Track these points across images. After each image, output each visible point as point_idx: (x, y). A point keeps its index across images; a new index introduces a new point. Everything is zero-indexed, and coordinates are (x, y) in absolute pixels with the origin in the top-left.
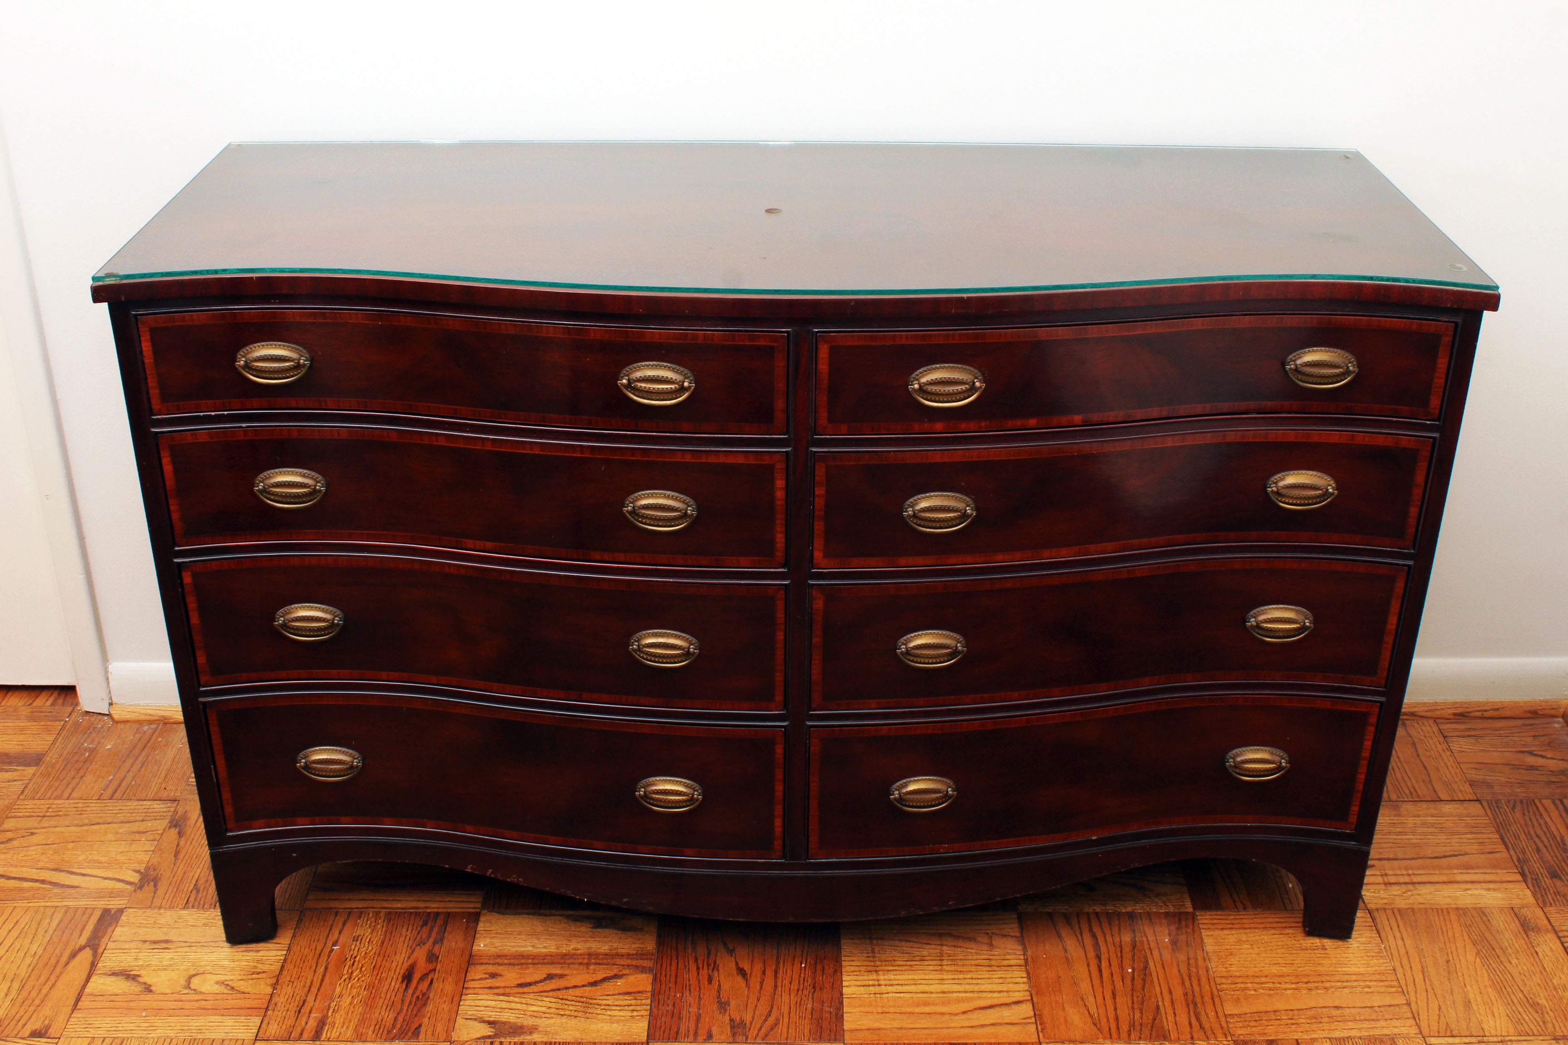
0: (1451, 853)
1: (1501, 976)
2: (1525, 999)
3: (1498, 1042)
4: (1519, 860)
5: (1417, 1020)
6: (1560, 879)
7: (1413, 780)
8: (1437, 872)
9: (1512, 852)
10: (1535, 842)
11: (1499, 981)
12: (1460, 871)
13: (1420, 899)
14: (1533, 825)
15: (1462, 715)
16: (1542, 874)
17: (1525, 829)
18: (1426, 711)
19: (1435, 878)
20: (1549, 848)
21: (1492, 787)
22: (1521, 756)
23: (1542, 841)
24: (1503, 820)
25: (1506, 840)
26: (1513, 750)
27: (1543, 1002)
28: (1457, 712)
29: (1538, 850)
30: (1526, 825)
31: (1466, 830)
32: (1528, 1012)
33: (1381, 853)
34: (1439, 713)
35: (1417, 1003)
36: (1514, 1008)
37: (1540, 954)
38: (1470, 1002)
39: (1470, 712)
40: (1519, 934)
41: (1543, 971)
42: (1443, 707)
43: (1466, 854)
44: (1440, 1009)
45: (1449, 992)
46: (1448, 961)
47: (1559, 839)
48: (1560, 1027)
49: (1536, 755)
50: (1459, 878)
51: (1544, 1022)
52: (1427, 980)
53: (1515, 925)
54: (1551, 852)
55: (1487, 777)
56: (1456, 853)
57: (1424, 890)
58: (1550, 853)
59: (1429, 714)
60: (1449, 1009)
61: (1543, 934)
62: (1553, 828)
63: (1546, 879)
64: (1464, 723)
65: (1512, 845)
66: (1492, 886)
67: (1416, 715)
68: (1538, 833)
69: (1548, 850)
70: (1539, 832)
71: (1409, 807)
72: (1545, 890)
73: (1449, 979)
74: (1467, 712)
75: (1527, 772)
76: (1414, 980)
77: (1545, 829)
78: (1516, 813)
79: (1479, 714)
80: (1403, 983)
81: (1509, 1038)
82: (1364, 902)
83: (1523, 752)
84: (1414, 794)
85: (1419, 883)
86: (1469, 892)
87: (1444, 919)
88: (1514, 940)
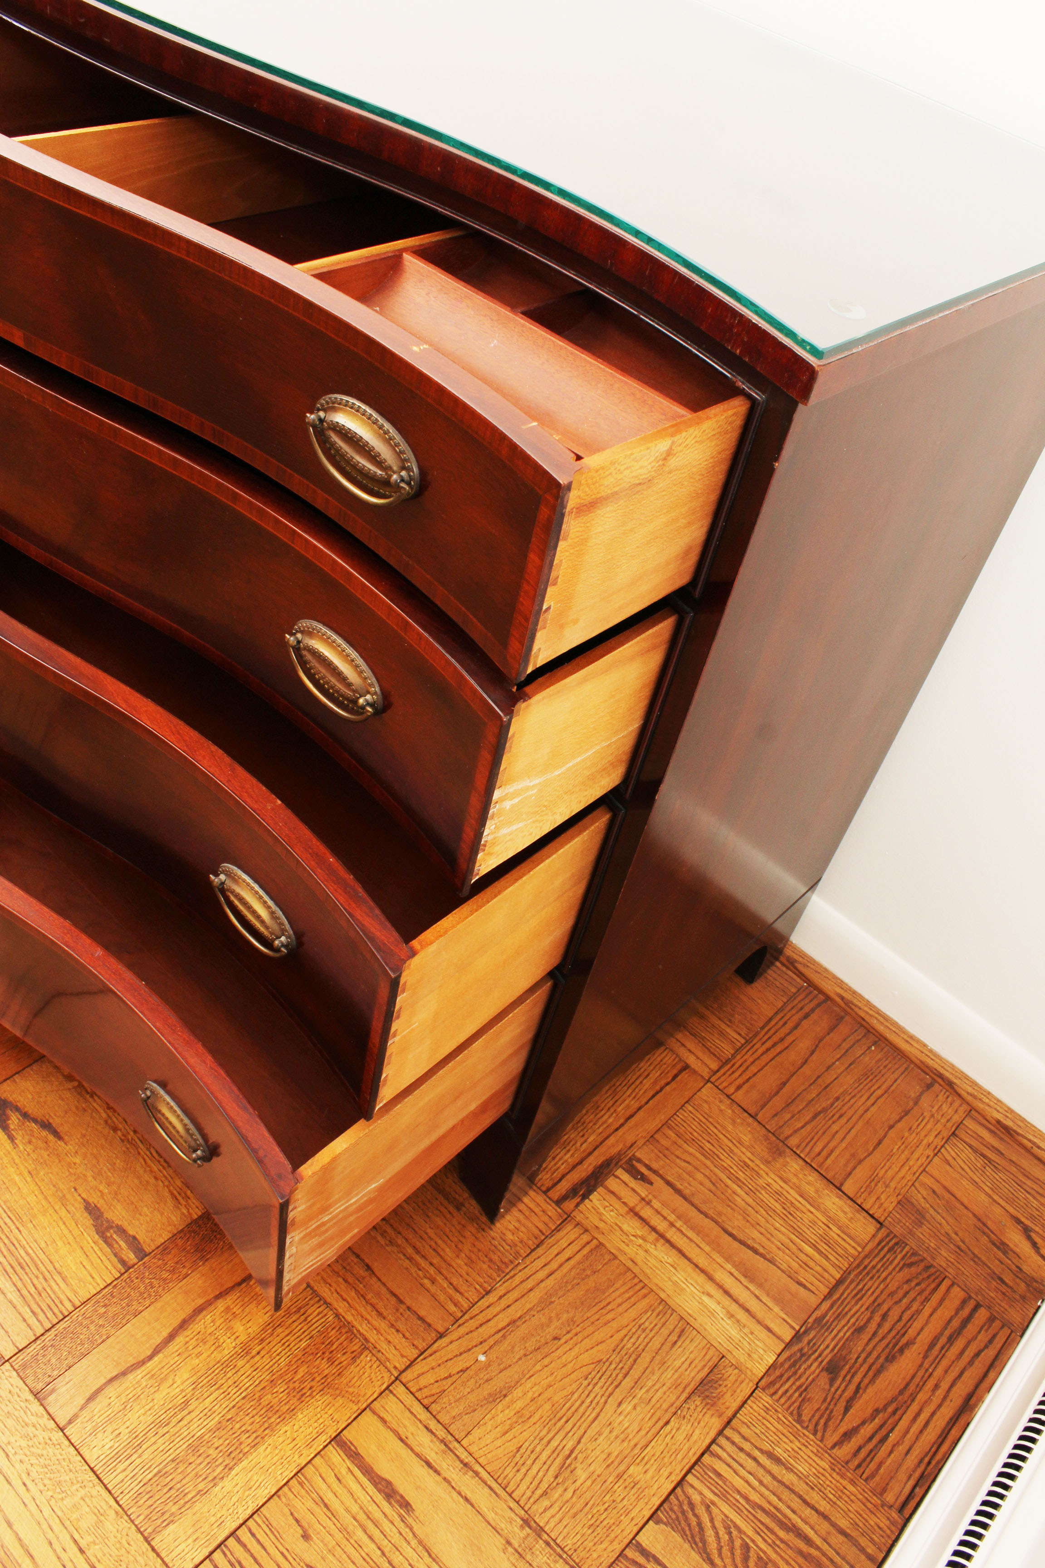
0: (756, 1245)
1: (584, 1406)
2: (567, 1453)
3: (462, 1462)
4: (819, 1320)
5: (421, 1357)
6: (832, 1381)
7: (844, 1145)
8: (707, 1249)
9: (826, 1305)
10: (869, 1320)
11: (573, 1409)
12: (733, 1270)
13: (640, 1256)
14: (900, 1300)
15: (1007, 1129)
16: (820, 1355)
17: (883, 1296)
18: (968, 1093)
19: (692, 1251)
20: (877, 1339)
21: (920, 1224)
22: (1010, 1223)
23: (879, 1325)
24: (874, 1267)
25: (842, 1288)
26: (1011, 1210)
27: (581, 1474)
28: (1004, 1122)
29: (859, 1330)
30: (891, 1294)
31: (813, 1238)
32: (546, 1467)
33: (680, 1178)
34: (981, 1106)
35: (451, 1342)
36: (538, 1449)
37: (669, 1427)
38: (505, 1396)
39: (1018, 1134)
40: (680, 1388)
41: (639, 1447)
42: (991, 1104)
43: (772, 1261)
44: (463, 1371)
45: (502, 1367)
46: (556, 1338)
47: (904, 1340)
48: (553, 1516)
49: (1029, 1238)
50: (721, 1276)
51: (545, 1493)
52: (501, 1334)
53: (695, 1375)
54: (871, 1346)
55: (931, 1211)
56: (761, 1250)
57: (661, 1254)
58: (867, 1344)
59: (969, 1098)
60: (473, 1380)
61: (710, 1413)
62: (917, 1325)
63: (816, 1364)
64: (1001, 1139)
65: (839, 1298)
66: (742, 1315)
67: (953, 1088)
68: (891, 1313)
69: (870, 1339)
70: (894, 1315)
71: (795, 1165)
72: (795, 1373)
73: (525, 1355)
74: (1015, 1131)
75: (990, 1245)
76: (489, 1320)
77: (906, 1317)
78: (901, 1274)
79: (1029, 1145)
80: (475, 1310)
81: (480, 1470)
82: (577, 1205)
83: (1018, 1221)
84: (820, 1159)
85: (668, 1241)
86: (705, 1299)
87: (630, 1298)
88: (665, 1388)
